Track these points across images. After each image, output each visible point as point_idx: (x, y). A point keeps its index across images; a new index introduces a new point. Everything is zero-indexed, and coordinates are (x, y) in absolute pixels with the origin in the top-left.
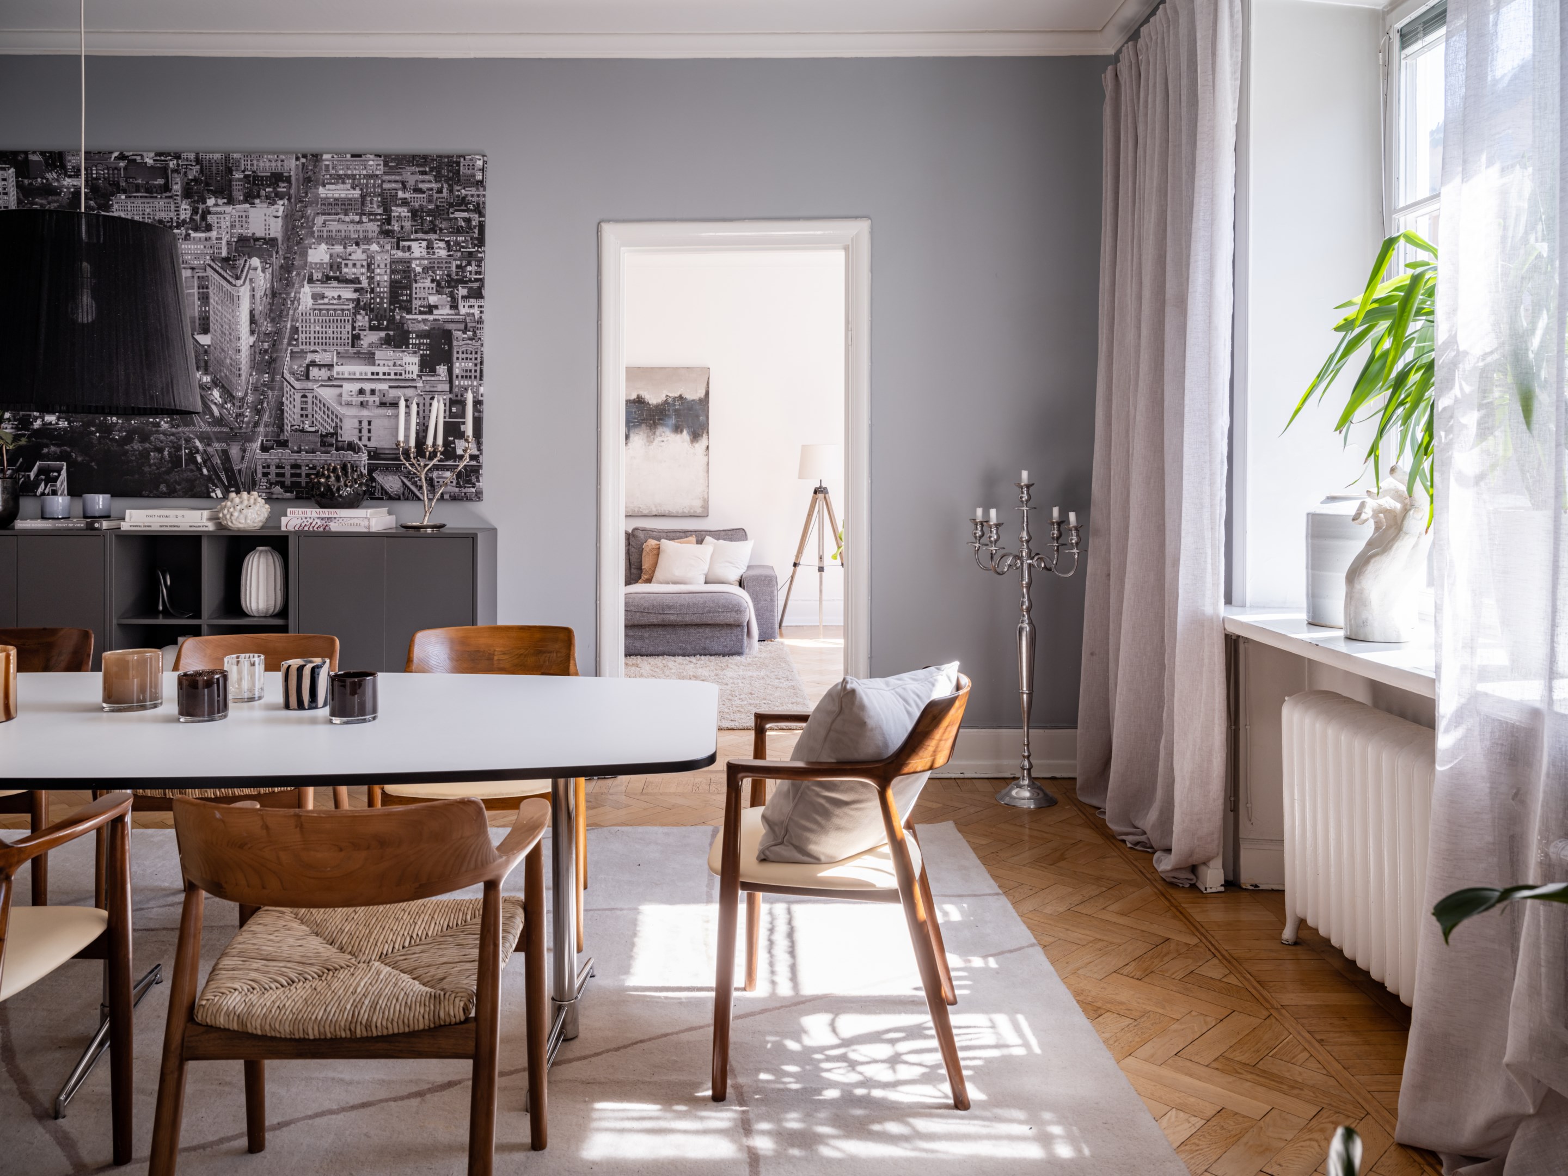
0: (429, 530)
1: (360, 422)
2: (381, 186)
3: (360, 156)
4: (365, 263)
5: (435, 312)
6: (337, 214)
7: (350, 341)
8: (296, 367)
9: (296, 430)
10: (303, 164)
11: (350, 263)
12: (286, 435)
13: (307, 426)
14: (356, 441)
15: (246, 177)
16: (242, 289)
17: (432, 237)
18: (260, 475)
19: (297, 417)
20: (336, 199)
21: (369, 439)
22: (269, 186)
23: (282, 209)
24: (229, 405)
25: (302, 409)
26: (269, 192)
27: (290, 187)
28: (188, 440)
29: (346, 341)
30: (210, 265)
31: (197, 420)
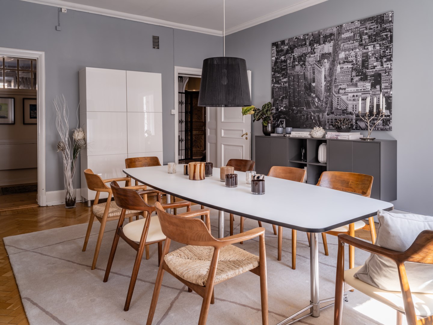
1: (353, 106)
2: (359, 30)
3: (353, 22)
4: (355, 56)
5: (376, 68)
6: (347, 42)
7: (350, 81)
8: (336, 90)
9: (336, 109)
10: (338, 29)
11: (350, 56)
12: (333, 110)
13: (339, 107)
14: (352, 111)
15: (324, 36)
16: (323, 69)
17: (375, 43)
18: (327, 122)
19: (336, 105)
20: (347, 37)
21: (356, 111)
22: (329, 38)
23: (332, 43)
24: (319, 103)
25: (337, 102)
26: (329, 39)
27: (334, 37)
28: (310, 113)
29: (349, 81)
30: (315, 63)
31: (312, 107)
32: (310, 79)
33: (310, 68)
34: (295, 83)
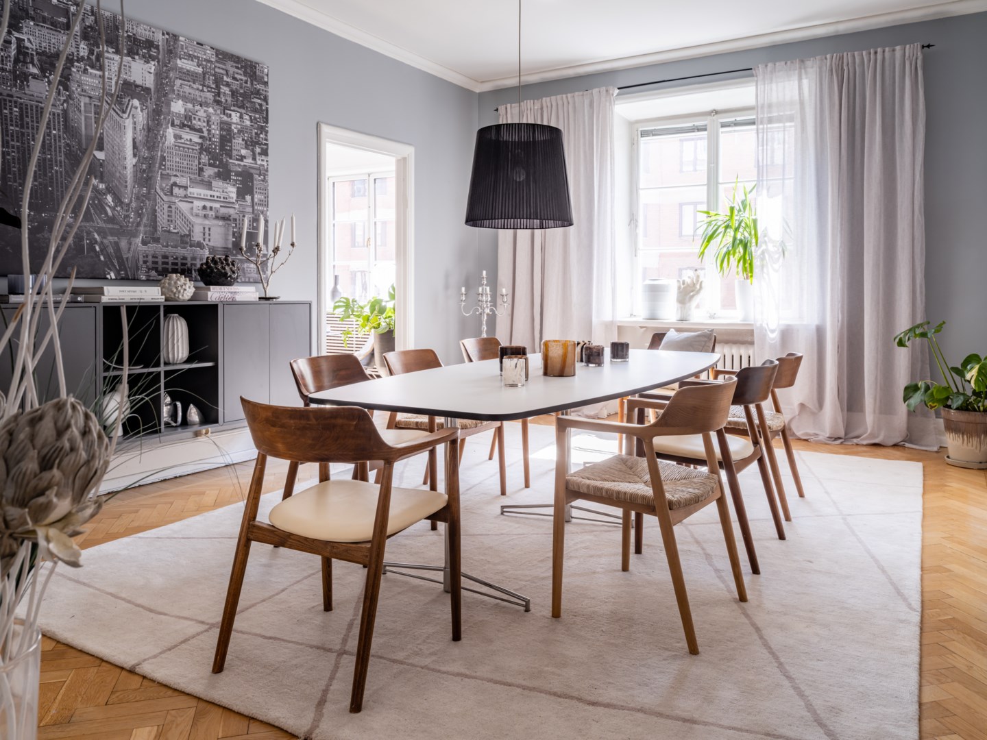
1: (204, 228)
2: (214, 69)
3: (202, 45)
4: (205, 120)
5: (245, 160)
6: (189, 81)
7: (197, 172)
8: (164, 185)
9: (165, 231)
10: (167, 39)
11: (197, 118)
12: (159, 234)
13: (172, 228)
14: (202, 241)
15: (129, 36)
16: (127, 121)
17: (243, 111)
18: (141, 263)
19: (165, 221)
20: (188, 71)
21: (209, 240)
22: (145, 48)
23: (153, 68)
24: (119, 209)
25: (169, 216)
26: (145, 53)
27: (159, 54)
28: (89, 233)
29: (195, 171)
30: (103, 97)
31: (95, 217)
32: (86, 135)
33: (85, 104)
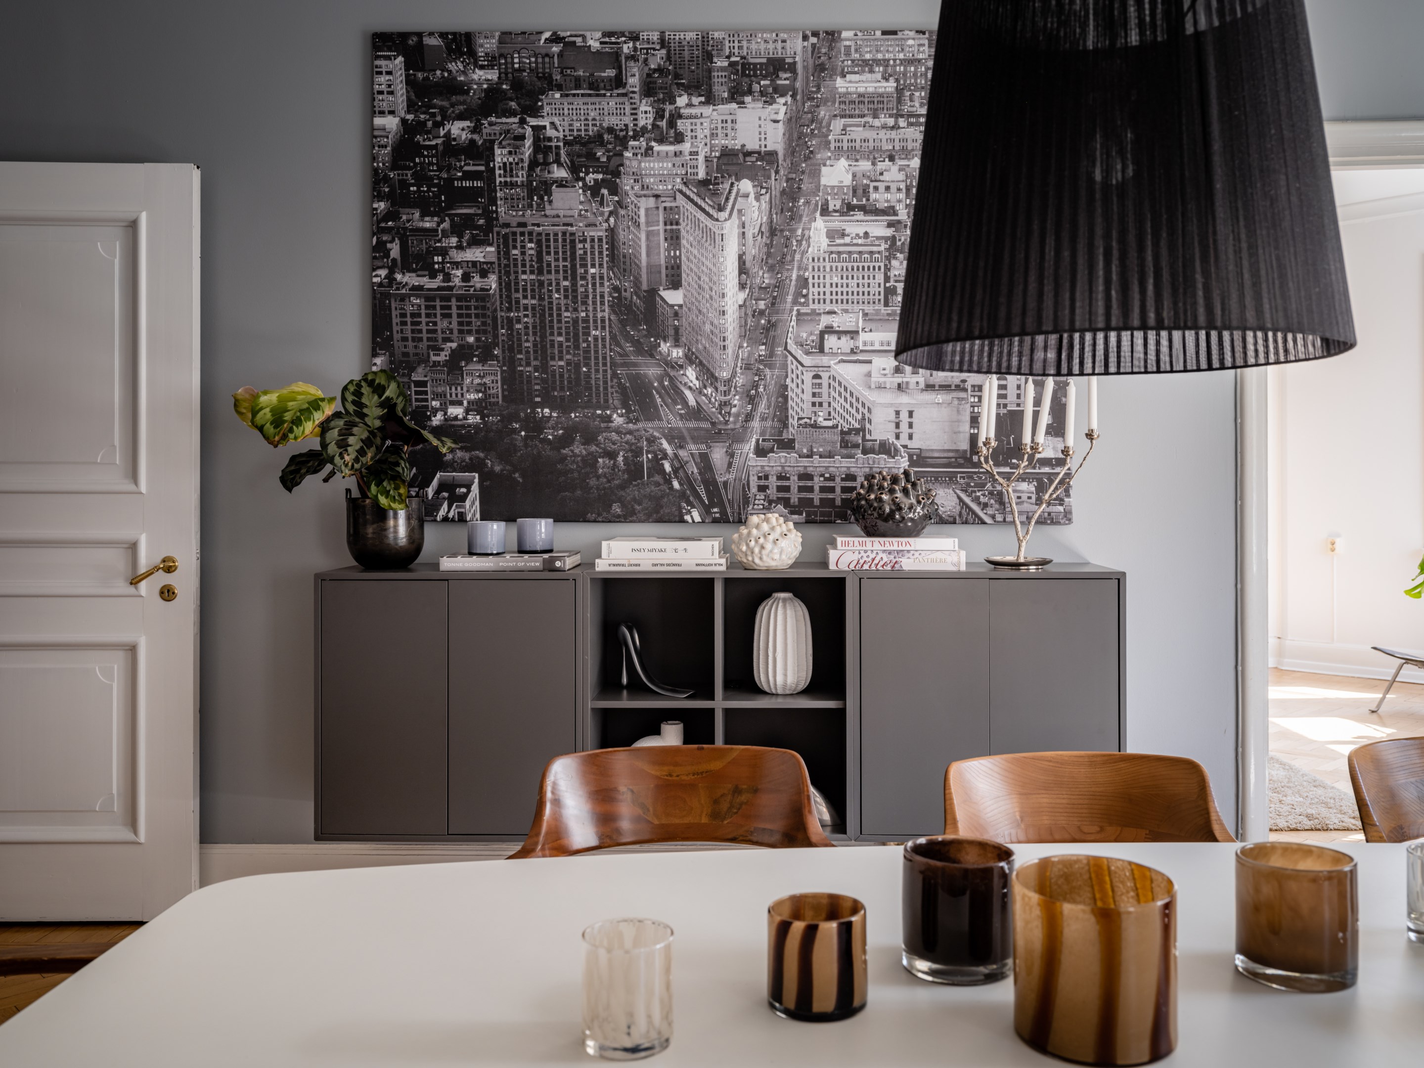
0: (1032, 568)
1: (898, 413)
3: (894, 33)
4: (903, 186)
6: (863, 116)
7: (882, 297)
8: (805, 335)
9: (806, 425)
10: (813, 45)
11: (882, 186)
12: (792, 431)
13: (821, 419)
14: (892, 439)
15: (732, 64)
16: (728, 224)
18: (754, 490)
19: (807, 406)
20: (861, 95)
21: (910, 437)
22: (765, 77)
23: (783, 109)
24: (709, 390)
25: (814, 395)
26: (766, 86)
27: (795, 79)
28: (651, 441)
29: (877, 297)
30: (681, 192)
31: (664, 411)
32: (649, 266)
33: (647, 210)
34: (553, 277)
